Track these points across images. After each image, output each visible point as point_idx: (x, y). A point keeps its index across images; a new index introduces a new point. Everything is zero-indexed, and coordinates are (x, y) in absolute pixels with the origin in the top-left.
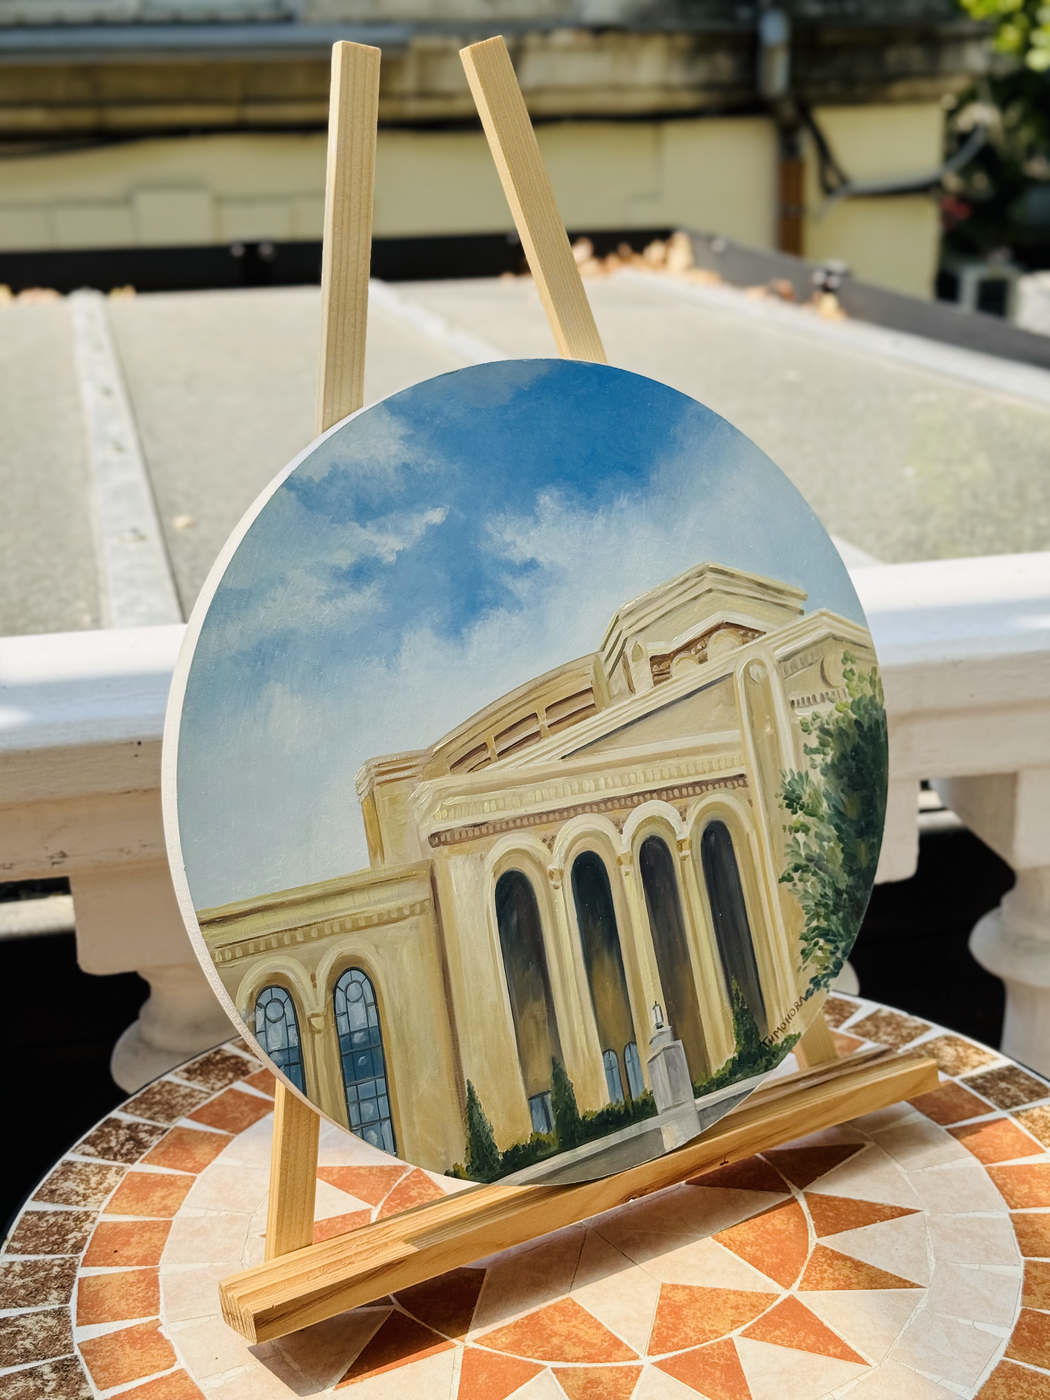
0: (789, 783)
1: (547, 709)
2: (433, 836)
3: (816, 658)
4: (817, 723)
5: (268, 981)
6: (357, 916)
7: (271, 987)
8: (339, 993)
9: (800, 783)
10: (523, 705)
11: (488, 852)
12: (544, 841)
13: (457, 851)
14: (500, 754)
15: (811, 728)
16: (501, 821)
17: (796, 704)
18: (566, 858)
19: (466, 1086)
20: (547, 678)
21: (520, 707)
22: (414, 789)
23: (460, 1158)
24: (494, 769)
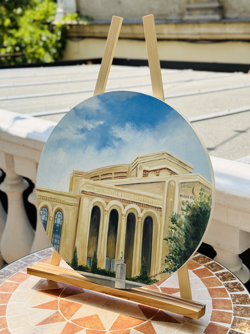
0: (174, 216)
1: (115, 173)
2: (83, 191)
3: (192, 186)
4: (187, 203)
5: (45, 206)
6: (64, 201)
7: (45, 207)
8: (56, 215)
9: (177, 217)
10: (109, 170)
11: (93, 199)
12: (106, 202)
13: (86, 196)
14: (101, 179)
15: (185, 204)
16: (97, 194)
17: (182, 196)
18: (110, 208)
19: (75, 247)
20: (117, 166)
21: (108, 170)
22: (81, 180)
23: (70, 261)
24: (99, 182)
